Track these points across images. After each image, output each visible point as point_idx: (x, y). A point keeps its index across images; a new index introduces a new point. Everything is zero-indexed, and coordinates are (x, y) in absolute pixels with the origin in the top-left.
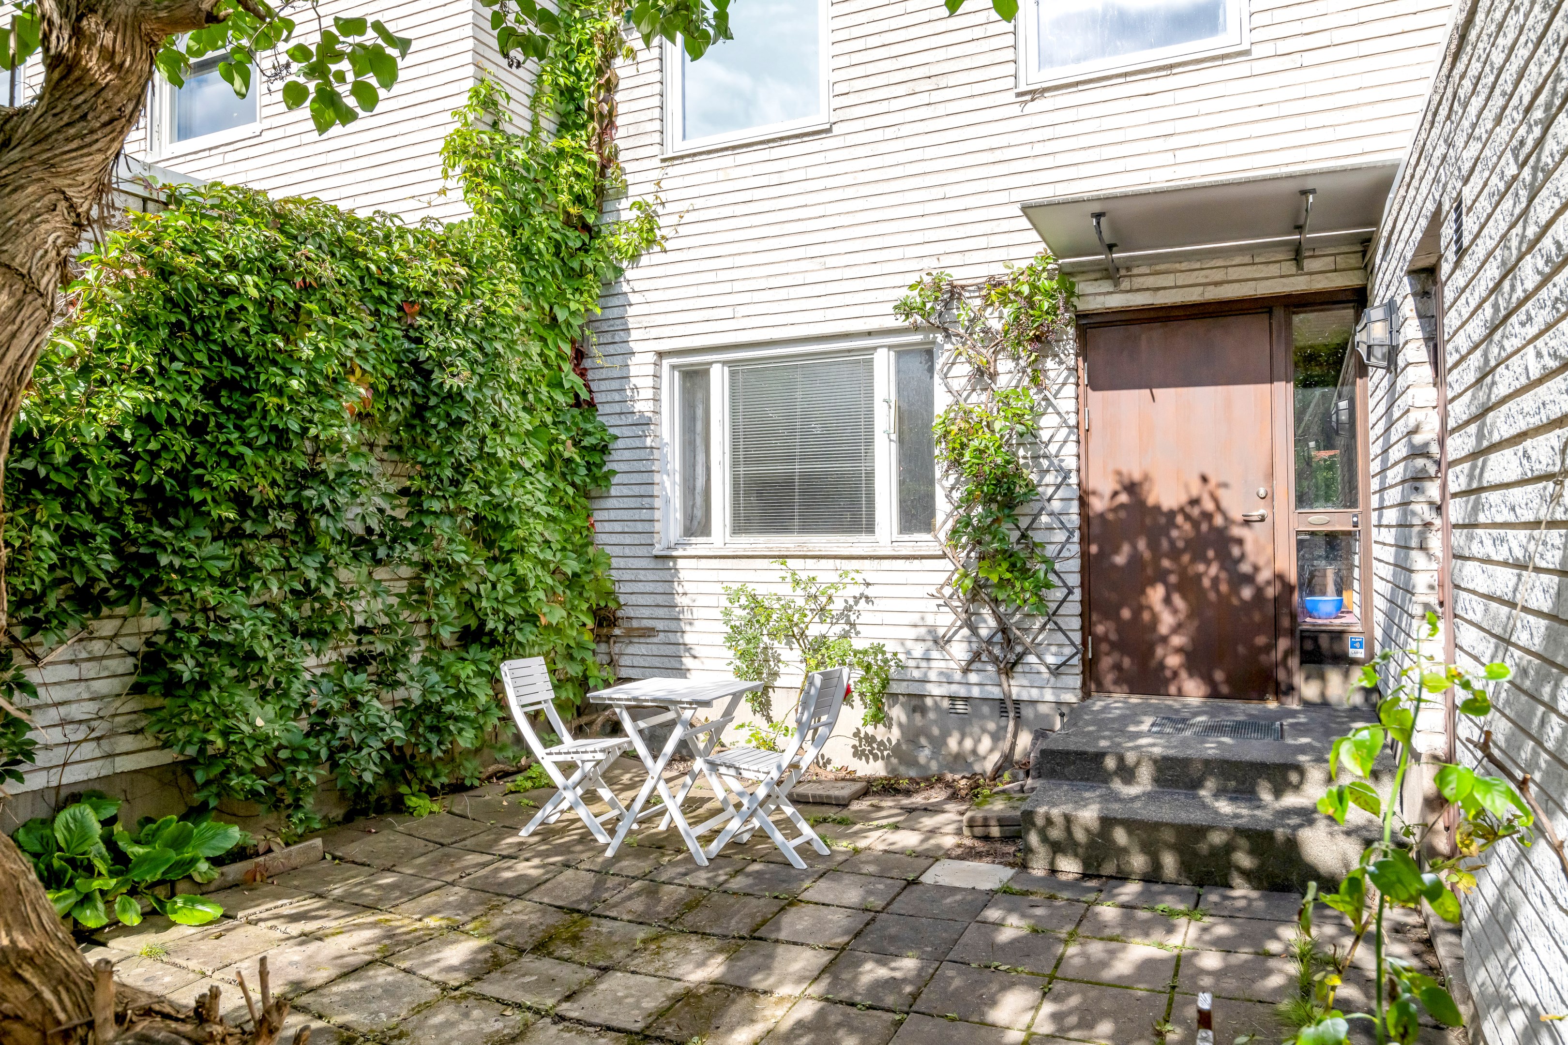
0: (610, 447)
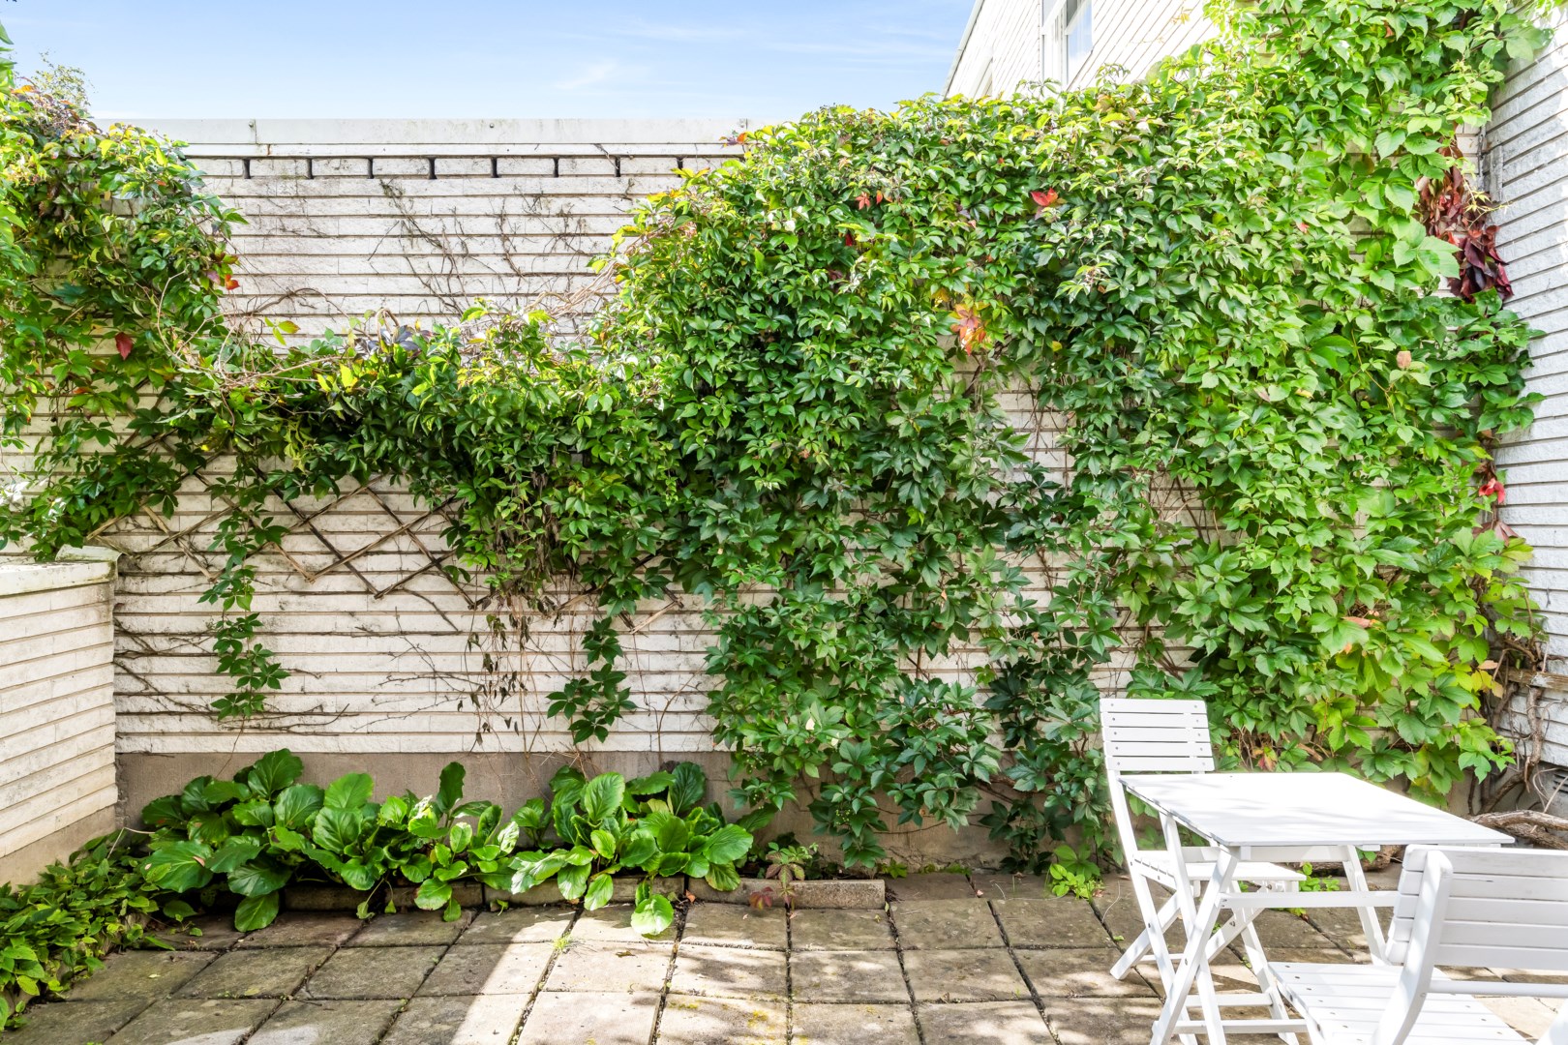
0: (1532, 354)
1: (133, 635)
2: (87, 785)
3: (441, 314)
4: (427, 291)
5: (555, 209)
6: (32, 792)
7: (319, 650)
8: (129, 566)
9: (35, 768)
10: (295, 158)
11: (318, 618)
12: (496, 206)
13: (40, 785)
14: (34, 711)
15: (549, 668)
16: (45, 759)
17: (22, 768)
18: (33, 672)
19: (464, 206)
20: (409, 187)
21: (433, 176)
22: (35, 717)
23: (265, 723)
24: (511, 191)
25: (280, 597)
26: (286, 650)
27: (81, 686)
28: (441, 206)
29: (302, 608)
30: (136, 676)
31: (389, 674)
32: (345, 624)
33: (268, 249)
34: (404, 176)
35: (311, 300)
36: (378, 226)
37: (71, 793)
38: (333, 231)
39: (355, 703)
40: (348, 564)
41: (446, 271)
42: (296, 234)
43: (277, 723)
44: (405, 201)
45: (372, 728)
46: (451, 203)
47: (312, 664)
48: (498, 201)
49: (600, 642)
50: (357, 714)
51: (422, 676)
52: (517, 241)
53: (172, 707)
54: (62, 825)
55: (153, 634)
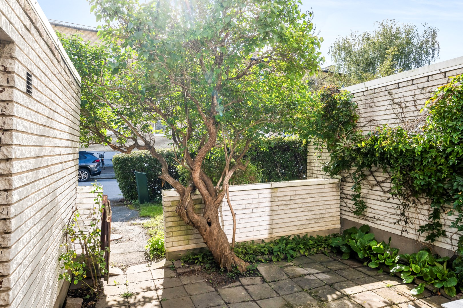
1: (345, 194)
2: (333, 222)
3: (400, 123)
4: (397, 117)
5: (427, 91)
6: (320, 221)
7: (374, 203)
8: (343, 180)
9: (321, 217)
10: (372, 89)
11: (374, 196)
12: (412, 93)
13: (321, 220)
14: (321, 206)
15: (424, 219)
16: (323, 216)
17: (318, 216)
18: (320, 199)
19: (405, 94)
20: (394, 91)
21: (399, 88)
22: (321, 207)
23: (365, 218)
24: (417, 88)
25: (368, 190)
26: (369, 202)
27: (331, 203)
28: (400, 95)
29: (372, 193)
30: (345, 203)
31: (388, 212)
32: (379, 198)
33: (367, 111)
34: (393, 89)
35: (374, 122)
36: (387, 102)
37: (329, 223)
38: (379, 105)
39: (381, 217)
40: (379, 184)
41: (401, 111)
42: (372, 107)
43: (367, 219)
44: (393, 95)
45: (384, 224)
46: (402, 94)
47: (373, 207)
48: (414, 91)
49: (436, 215)
50: (381, 220)
51: (394, 214)
52: (418, 101)
53: (350, 211)
54: (327, 229)
55: (347, 195)
